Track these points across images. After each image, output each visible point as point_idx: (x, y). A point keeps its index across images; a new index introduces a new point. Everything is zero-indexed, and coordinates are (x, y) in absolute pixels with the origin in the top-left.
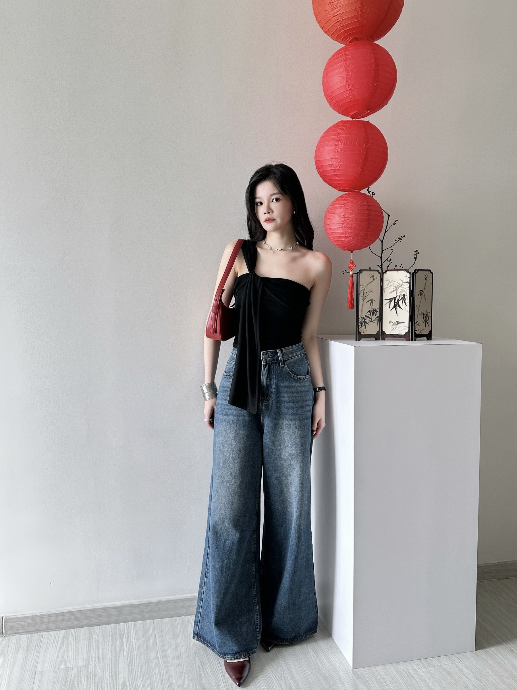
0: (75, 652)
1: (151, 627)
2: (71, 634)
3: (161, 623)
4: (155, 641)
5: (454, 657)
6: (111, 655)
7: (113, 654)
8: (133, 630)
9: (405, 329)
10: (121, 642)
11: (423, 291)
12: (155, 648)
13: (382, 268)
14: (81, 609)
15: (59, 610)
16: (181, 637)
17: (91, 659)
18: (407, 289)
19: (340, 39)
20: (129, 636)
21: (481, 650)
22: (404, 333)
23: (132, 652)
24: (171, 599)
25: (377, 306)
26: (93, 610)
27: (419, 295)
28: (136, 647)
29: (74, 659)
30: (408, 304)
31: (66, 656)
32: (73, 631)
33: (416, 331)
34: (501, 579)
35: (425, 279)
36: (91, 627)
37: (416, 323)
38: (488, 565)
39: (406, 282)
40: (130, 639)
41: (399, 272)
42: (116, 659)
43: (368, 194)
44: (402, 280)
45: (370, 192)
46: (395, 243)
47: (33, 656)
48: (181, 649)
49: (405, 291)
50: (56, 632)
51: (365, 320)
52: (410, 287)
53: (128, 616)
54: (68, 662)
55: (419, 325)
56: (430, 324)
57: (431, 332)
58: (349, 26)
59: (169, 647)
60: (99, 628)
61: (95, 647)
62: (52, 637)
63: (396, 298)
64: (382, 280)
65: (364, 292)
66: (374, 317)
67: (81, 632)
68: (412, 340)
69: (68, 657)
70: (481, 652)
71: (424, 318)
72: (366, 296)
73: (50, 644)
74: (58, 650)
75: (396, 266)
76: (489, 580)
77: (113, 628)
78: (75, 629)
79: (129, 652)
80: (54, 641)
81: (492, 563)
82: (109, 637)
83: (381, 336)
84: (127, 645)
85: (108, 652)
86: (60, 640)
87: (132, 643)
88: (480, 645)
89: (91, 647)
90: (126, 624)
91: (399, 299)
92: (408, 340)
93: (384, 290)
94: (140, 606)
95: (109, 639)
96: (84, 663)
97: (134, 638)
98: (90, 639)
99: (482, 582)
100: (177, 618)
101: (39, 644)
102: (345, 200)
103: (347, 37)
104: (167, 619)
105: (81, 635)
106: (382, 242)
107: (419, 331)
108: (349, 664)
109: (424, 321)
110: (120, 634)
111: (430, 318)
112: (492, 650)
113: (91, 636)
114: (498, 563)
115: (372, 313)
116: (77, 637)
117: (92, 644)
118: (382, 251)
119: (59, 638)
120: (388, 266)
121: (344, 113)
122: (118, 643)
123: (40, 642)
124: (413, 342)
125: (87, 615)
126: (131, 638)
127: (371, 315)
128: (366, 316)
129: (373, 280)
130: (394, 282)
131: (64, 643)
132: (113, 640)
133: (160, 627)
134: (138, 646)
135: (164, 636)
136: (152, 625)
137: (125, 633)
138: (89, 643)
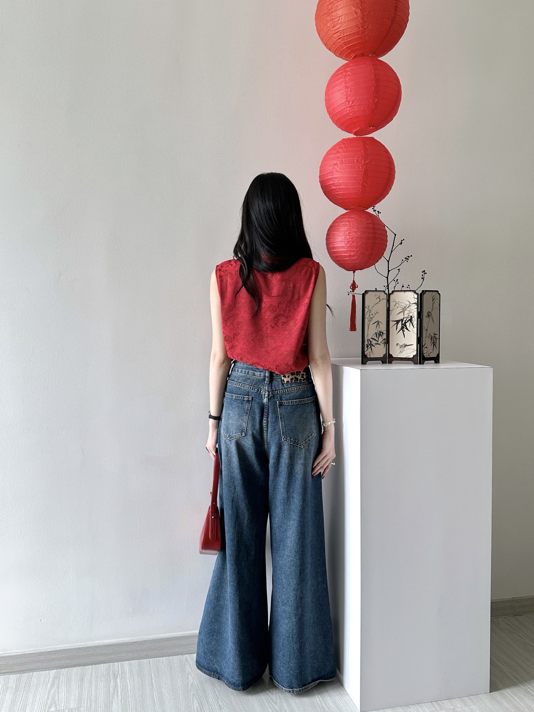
0: (66, 693)
1: (146, 667)
2: (62, 673)
3: (157, 663)
4: (151, 682)
5: (467, 699)
6: (104, 697)
7: (106, 696)
8: (127, 671)
9: (413, 352)
10: (115, 683)
11: (430, 313)
12: (151, 689)
13: (388, 288)
14: (73, 647)
15: (49, 649)
16: (179, 677)
17: (82, 702)
18: (414, 311)
19: (343, 55)
20: (124, 676)
21: (496, 692)
22: (411, 356)
23: (126, 694)
24: (168, 637)
25: (383, 328)
26: (86, 649)
27: (427, 316)
28: (130, 688)
29: (65, 701)
30: (415, 326)
31: (56, 698)
32: (64, 671)
33: (424, 354)
34: (516, 616)
35: (433, 300)
36: (84, 667)
37: (424, 345)
38: (502, 600)
39: (413, 303)
40: (125, 680)
41: (406, 293)
42: (110, 701)
43: (374, 213)
44: (409, 302)
45: (376, 210)
46: (402, 263)
47: (22, 697)
48: (178, 690)
49: (412, 313)
50: (46, 671)
51: (371, 342)
52: (418, 308)
53: (123, 655)
54: (59, 704)
55: (427, 348)
56: (437, 346)
57: (438, 355)
58: (351, 42)
59: (166, 688)
60: (91, 668)
61: (87, 687)
62: (42, 678)
63: (403, 320)
64: (388, 301)
65: (369, 313)
66: (381, 339)
67: (72, 672)
68: (420, 363)
69: (58, 699)
70: (495, 694)
71: (432, 340)
72: (372, 317)
73: (40, 685)
74: (48, 691)
75: (403, 286)
76: (503, 617)
77: (107, 668)
78: (67, 669)
79: (123, 693)
80: (44, 681)
81: (506, 599)
82: (102, 677)
83: (388, 359)
84: (121, 687)
85: (101, 694)
86: (50, 680)
87: (126, 684)
88: (494, 687)
89: (84, 687)
90: (121, 663)
91: (407, 321)
92: (416, 363)
93: (390, 312)
94: (136, 644)
95: (102, 679)
96: (76, 705)
97: (129, 679)
98: (82, 680)
99: (495, 618)
100: (175, 658)
101: (28, 685)
102: (349, 218)
103: (349, 54)
104: (164, 658)
105: (73, 675)
106: (388, 261)
107: (427, 354)
108: (356, 707)
109: (432, 344)
110: (114, 674)
111: (438, 340)
112: (508, 692)
113: (83, 676)
114: (513, 598)
115: (378, 336)
116: (69, 677)
117: (85, 685)
118: (389, 271)
119: (49, 678)
120: (395, 286)
121: (347, 129)
122: (112, 684)
123: (29, 683)
124: (421, 365)
125: (79, 654)
126: (126, 678)
127: (377, 337)
128: (372, 338)
129: (379, 301)
130: (400, 303)
131: (55, 684)
132: (107, 681)
133: (156, 667)
134: (133, 687)
135: (161, 676)
136: (148, 665)
137: (119, 674)
138: (81, 684)
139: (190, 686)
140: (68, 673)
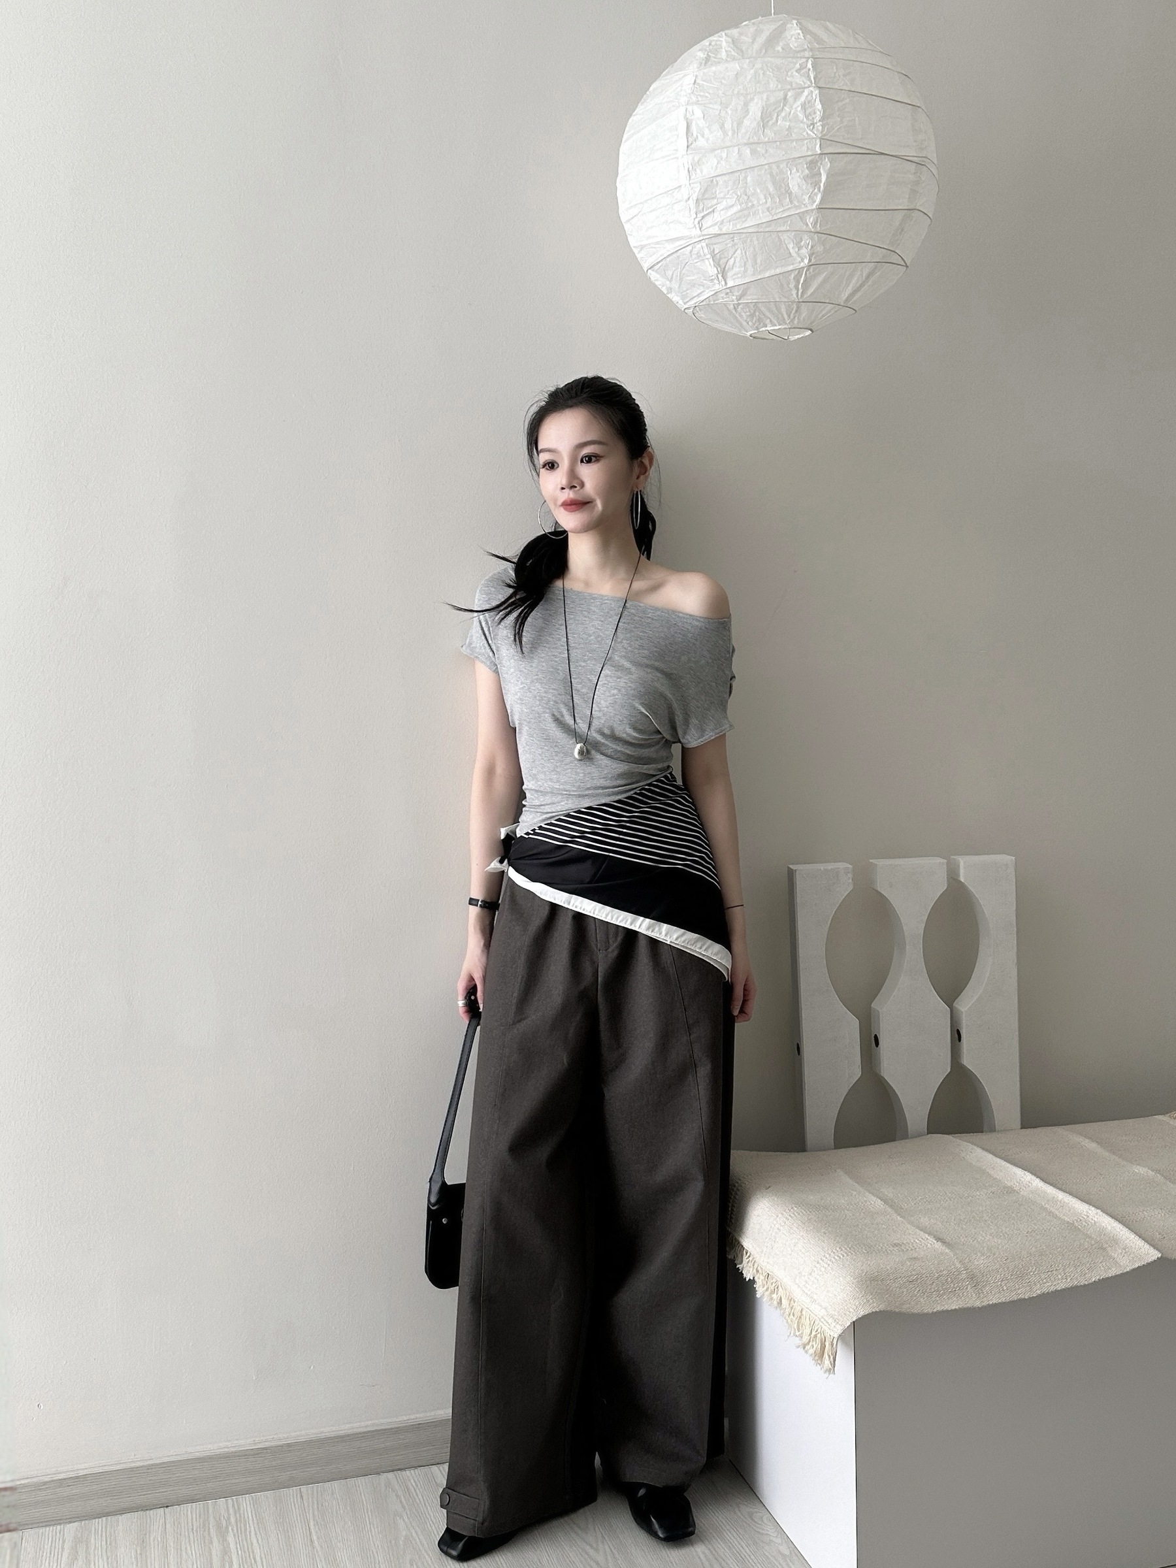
1: (295, 1504)
2: (93, 1529)
3: (320, 1494)
4: (309, 1539)
8: (250, 1516)
10: (223, 1545)
14: (118, 1468)
16: (374, 1525)
20: (243, 1529)
26: (148, 1469)
28: (260, 1555)
32: (98, 1523)
36: (144, 1512)
40: (246, 1535)
50: (55, 1528)
53: (236, 1481)
59: (345, 1551)
60: (163, 1513)
61: (156, 1559)
62: (46, 1542)
67: (118, 1525)
73: (44, 1559)
77: (200, 1512)
78: (104, 1518)
80: (53, 1547)
82: (191, 1533)
84: (238, 1554)
86: (66, 1548)
87: (250, 1547)
90: (233, 1500)
94: (266, 1453)
95: (191, 1538)
97: (256, 1534)
98: (143, 1541)
104: (335, 1484)
105: (121, 1532)
110: (219, 1526)
113: (146, 1534)
116: (110, 1539)
117: (150, 1554)
119: (64, 1542)
122: (216, 1547)
125: (131, 1482)
126: (248, 1533)
131: (79, 1553)
132: (202, 1543)
133: (317, 1504)
134: (267, 1551)
135: (331, 1525)
136: (299, 1500)
137: (230, 1523)
138: (141, 1550)
139: (401, 1543)
140: (108, 1529)
